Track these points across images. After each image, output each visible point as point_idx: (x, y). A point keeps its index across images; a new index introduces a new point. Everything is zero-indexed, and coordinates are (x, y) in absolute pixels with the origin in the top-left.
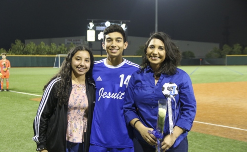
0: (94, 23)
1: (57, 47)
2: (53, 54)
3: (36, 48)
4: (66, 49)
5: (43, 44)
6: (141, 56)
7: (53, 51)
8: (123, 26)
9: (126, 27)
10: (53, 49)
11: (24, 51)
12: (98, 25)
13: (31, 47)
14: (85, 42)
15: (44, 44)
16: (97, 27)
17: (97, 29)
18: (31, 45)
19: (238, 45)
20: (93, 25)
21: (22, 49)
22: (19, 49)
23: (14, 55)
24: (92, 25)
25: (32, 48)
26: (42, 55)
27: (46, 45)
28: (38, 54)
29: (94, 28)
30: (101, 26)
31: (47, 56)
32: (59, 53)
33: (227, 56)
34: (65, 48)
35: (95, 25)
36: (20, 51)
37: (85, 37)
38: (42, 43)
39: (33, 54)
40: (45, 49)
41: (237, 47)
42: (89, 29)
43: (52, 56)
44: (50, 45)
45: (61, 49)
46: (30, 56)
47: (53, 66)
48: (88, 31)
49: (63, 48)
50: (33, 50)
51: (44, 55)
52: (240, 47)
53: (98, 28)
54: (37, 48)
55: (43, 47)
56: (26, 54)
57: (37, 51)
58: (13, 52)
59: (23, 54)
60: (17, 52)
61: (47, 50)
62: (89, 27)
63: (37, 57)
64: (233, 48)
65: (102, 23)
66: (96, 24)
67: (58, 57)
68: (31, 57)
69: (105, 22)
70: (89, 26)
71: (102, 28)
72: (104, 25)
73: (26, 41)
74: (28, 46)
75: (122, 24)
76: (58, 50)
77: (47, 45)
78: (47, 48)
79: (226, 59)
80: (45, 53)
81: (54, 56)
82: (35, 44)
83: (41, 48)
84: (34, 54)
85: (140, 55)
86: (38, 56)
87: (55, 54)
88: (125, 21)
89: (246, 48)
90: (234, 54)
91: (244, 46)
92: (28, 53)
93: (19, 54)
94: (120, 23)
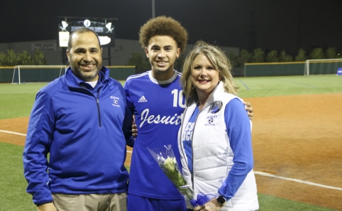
0: (68, 22)
1: (17, 56)
2: (10, 65)
4: (29, 58)
6: (134, 67)
7: (11, 61)
8: (109, 26)
9: (112, 27)
10: (10, 58)
12: (73, 25)
16: (72, 27)
17: (72, 30)
19: (259, 49)
20: (67, 25)
24: (65, 24)
29: (68, 29)
30: (77, 25)
32: (20, 63)
33: (246, 64)
34: (28, 56)
37: (56, 41)
41: (259, 52)
42: (61, 30)
43: (10, 67)
44: (6, 52)
45: (22, 57)
47: (11, 82)
48: (60, 33)
49: (25, 56)
52: (262, 53)
53: (74, 29)
61: (2, 59)
62: (61, 27)
64: (253, 55)
65: (79, 22)
66: (70, 23)
67: (17, 69)
69: (84, 20)
70: (62, 25)
72: (82, 25)
75: (107, 23)
76: (18, 59)
78: (2, 56)
79: (245, 69)
81: (12, 67)
85: (133, 65)
87: (14, 65)
88: (111, 19)
89: (269, 54)
90: (255, 62)
91: (267, 51)
94: (104, 22)
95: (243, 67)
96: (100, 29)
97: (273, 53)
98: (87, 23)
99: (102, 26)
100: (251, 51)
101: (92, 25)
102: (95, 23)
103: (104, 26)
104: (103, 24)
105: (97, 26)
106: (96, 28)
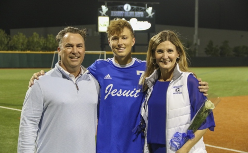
0: (108, 6)
2: (50, 50)
3: (26, 41)
5: (36, 36)
7: (51, 46)
9: (152, 11)
10: (50, 43)
12: (113, 10)
13: (19, 40)
14: (95, 32)
15: (38, 35)
16: (112, 12)
17: (112, 15)
18: (20, 37)
20: (107, 9)
21: (6, 42)
24: (104, 9)
25: (21, 41)
26: (35, 51)
27: (40, 37)
28: (29, 50)
29: (108, 14)
30: (117, 10)
31: (41, 52)
35: (109, 10)
36: (3, 46)
37: (95, 25)
38: (35, 33)
39: (22, 50)
40: (38, 42)
42: (100, 15)
44: (46, 37)
46: (17, 52)
48: (100, 18)
50: (23, 44)
51: (37, 51)
53: (114, 13)
54: (28, 42)
55: (36, 40)
56: (12, 50)
57: (28, 46)
59: (7, 50)
61: (41, 44)
62: (101, 12)
63: (27, 54)
65: (119, 6)
66: (110, 7)
68: (19, 54)
69: (124, 4)
70: (101, 10)
71: (120, 13)
72: (122, 9)
73: (12, 31)
74: (15, 38)
75: (148, 7)
77: (42, 37)
78: (42, 41)
80: (39, 48)
81: (51, 52)
82: (24, 36)
83: (33, 41)
84: (24, 51)
86: (29, 52)
88: (152, 3)
92: (15, 48)
93: (3, 50)
94: (145, 7)
96: (141, 14)
98: (127, 7)
99: (142, 11)
101: (132, 10)
102: (135, 7)
103: (144, 10)
104: (143, 8)
105: (137, 10)
106: (136, 12)
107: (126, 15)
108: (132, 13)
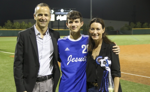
0: (54, 10)
3: (19, 25)
5: (24, 23)
11: (12, 27)
13: (16, 24)
15: (24, 22)
18: (17, 23)
19: (139, 22)
20: (54, 11)
22: (9, 26)
23: (6, 30)
25: (17, 25)
27: (25, 23)
29: (54, 13)
30: (58, 12)
36: (10, 27)
38: (23, 22)
41: (139, 24)
44: (28, 23)
50: (18, 26)
52: (141, 24)
53: (57, 13)
54: (20, 25)
55: (23, 24)
56: (14, 29)
57: (20, 27)
58: (6, 28)
59: (12, 29)
60: (8, 28)
61: (26, 26)
64: (136, 25)
65: (59, 10)
66: (55, 10)
68: (17, 31)
72: (60, 11)
73: (14, 21)
74: (15, 24)
75: (71, 10)
79: (132, 31)
80: (25, 28)
82: (19, 23)
83: (22, 25)
84: (19, 29)
88: (73, 9)
89: (144, 25)
90: (137, 28)
91: (143, 23)
92: (15, 28)
93: (10, 29)
94: (69, 10)
95: (132, 30)
97: (146, 24)
98: (62, 10)
100: (135, 23)
101: (64, 11)
102: (65, 10)
104: (69, 11)
105: (66, 12)
106: (66, 13)
107: (62, 14)
108: (64, 13)
